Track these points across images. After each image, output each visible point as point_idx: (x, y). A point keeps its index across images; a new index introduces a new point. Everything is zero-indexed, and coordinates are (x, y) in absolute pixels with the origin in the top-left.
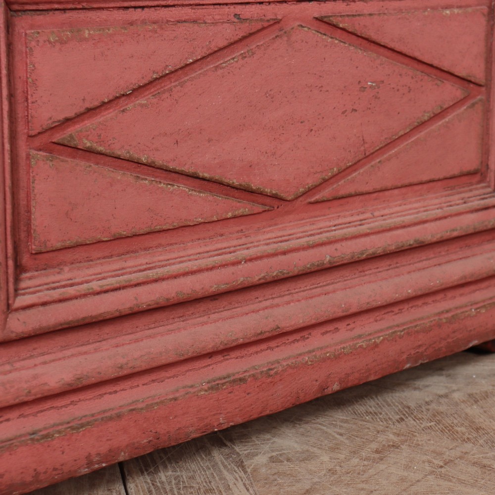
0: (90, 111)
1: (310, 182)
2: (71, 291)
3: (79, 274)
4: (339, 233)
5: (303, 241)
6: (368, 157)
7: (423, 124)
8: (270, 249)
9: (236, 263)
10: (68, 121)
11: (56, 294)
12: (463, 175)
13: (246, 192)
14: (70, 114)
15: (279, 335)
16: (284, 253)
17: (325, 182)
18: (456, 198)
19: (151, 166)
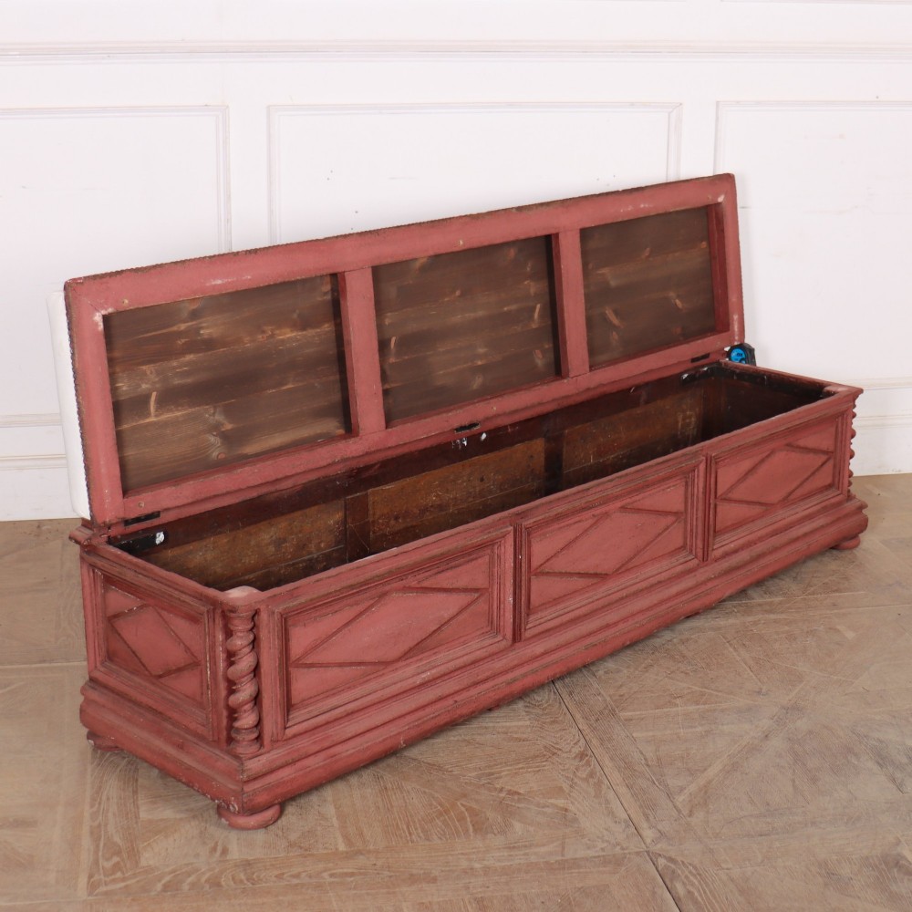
0: (548, 560)
1: (618, 566)
2: (542, 620)
3: (543, 614)
4: (628, 584)
5: (616, 589)
6: (639, 552)
7: (660, 534)
8: (604, 594)
9: (593, 602)
10: (542, 565)
11: (538, 622)
12: (676, 550)
13: (596, 575)
14: (542, 562)
15: (608, 626)
16: (609, 595)
17: (623, 565)
18: (674, 560)
19: (566, 573)
